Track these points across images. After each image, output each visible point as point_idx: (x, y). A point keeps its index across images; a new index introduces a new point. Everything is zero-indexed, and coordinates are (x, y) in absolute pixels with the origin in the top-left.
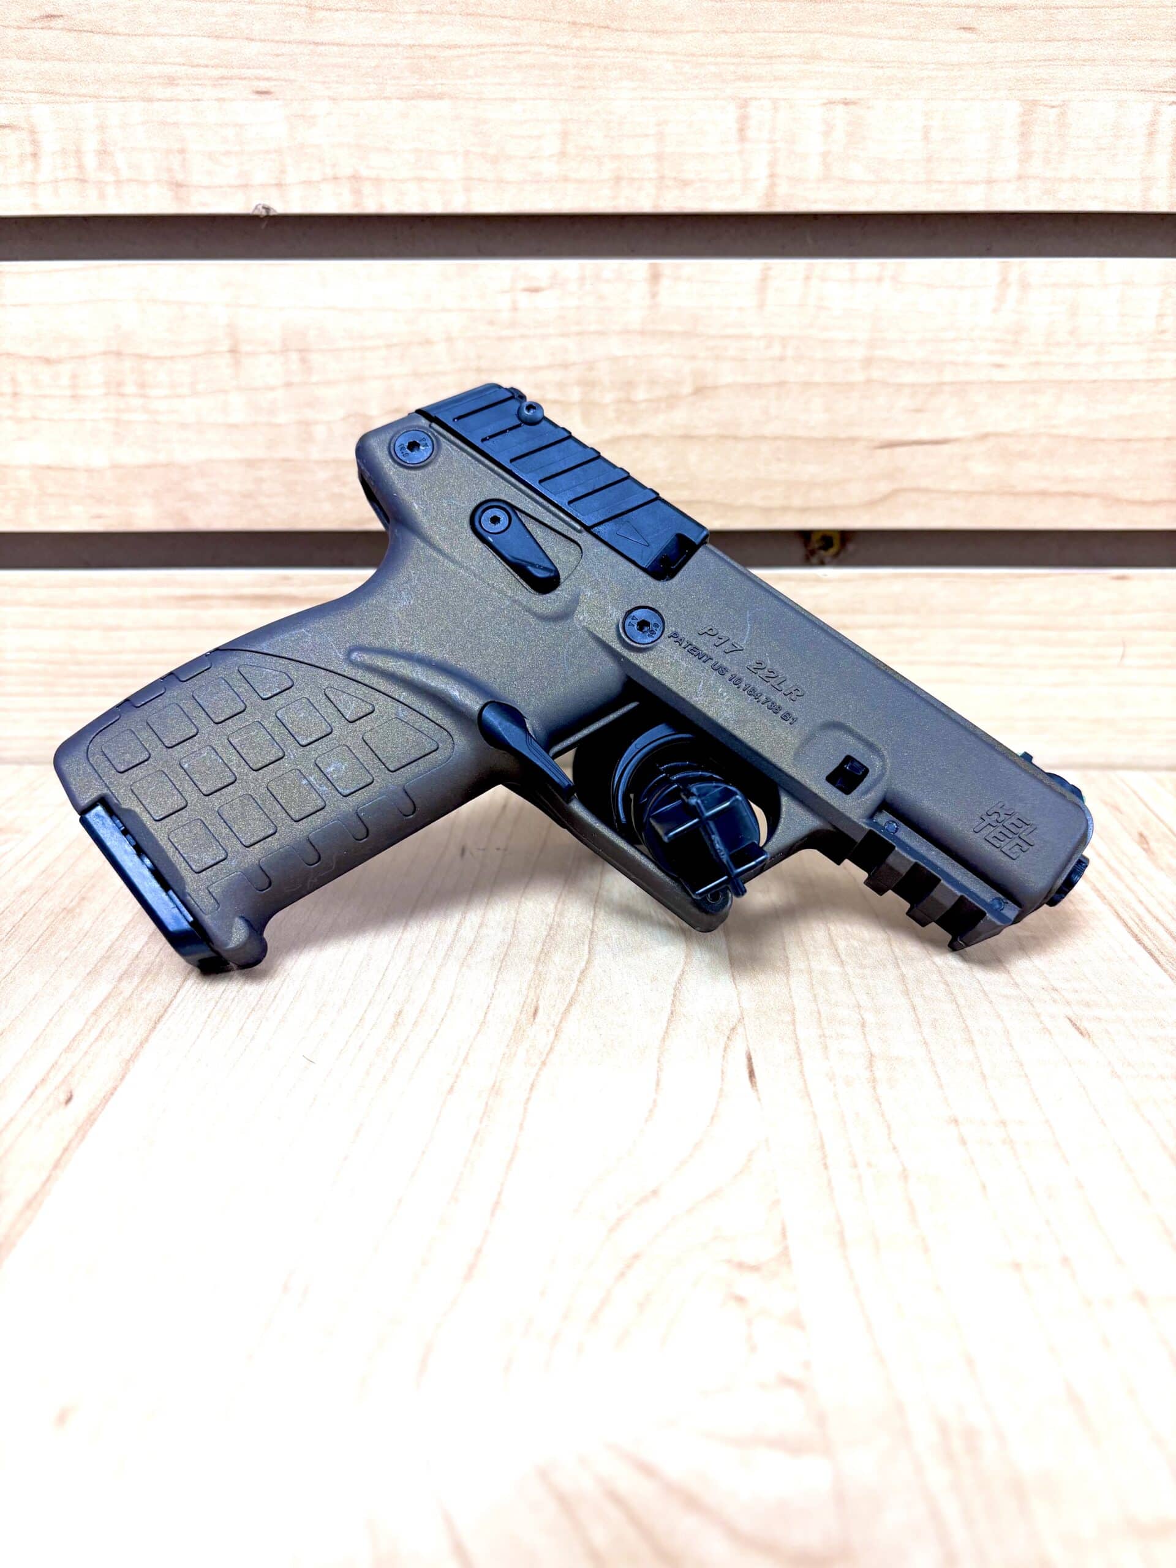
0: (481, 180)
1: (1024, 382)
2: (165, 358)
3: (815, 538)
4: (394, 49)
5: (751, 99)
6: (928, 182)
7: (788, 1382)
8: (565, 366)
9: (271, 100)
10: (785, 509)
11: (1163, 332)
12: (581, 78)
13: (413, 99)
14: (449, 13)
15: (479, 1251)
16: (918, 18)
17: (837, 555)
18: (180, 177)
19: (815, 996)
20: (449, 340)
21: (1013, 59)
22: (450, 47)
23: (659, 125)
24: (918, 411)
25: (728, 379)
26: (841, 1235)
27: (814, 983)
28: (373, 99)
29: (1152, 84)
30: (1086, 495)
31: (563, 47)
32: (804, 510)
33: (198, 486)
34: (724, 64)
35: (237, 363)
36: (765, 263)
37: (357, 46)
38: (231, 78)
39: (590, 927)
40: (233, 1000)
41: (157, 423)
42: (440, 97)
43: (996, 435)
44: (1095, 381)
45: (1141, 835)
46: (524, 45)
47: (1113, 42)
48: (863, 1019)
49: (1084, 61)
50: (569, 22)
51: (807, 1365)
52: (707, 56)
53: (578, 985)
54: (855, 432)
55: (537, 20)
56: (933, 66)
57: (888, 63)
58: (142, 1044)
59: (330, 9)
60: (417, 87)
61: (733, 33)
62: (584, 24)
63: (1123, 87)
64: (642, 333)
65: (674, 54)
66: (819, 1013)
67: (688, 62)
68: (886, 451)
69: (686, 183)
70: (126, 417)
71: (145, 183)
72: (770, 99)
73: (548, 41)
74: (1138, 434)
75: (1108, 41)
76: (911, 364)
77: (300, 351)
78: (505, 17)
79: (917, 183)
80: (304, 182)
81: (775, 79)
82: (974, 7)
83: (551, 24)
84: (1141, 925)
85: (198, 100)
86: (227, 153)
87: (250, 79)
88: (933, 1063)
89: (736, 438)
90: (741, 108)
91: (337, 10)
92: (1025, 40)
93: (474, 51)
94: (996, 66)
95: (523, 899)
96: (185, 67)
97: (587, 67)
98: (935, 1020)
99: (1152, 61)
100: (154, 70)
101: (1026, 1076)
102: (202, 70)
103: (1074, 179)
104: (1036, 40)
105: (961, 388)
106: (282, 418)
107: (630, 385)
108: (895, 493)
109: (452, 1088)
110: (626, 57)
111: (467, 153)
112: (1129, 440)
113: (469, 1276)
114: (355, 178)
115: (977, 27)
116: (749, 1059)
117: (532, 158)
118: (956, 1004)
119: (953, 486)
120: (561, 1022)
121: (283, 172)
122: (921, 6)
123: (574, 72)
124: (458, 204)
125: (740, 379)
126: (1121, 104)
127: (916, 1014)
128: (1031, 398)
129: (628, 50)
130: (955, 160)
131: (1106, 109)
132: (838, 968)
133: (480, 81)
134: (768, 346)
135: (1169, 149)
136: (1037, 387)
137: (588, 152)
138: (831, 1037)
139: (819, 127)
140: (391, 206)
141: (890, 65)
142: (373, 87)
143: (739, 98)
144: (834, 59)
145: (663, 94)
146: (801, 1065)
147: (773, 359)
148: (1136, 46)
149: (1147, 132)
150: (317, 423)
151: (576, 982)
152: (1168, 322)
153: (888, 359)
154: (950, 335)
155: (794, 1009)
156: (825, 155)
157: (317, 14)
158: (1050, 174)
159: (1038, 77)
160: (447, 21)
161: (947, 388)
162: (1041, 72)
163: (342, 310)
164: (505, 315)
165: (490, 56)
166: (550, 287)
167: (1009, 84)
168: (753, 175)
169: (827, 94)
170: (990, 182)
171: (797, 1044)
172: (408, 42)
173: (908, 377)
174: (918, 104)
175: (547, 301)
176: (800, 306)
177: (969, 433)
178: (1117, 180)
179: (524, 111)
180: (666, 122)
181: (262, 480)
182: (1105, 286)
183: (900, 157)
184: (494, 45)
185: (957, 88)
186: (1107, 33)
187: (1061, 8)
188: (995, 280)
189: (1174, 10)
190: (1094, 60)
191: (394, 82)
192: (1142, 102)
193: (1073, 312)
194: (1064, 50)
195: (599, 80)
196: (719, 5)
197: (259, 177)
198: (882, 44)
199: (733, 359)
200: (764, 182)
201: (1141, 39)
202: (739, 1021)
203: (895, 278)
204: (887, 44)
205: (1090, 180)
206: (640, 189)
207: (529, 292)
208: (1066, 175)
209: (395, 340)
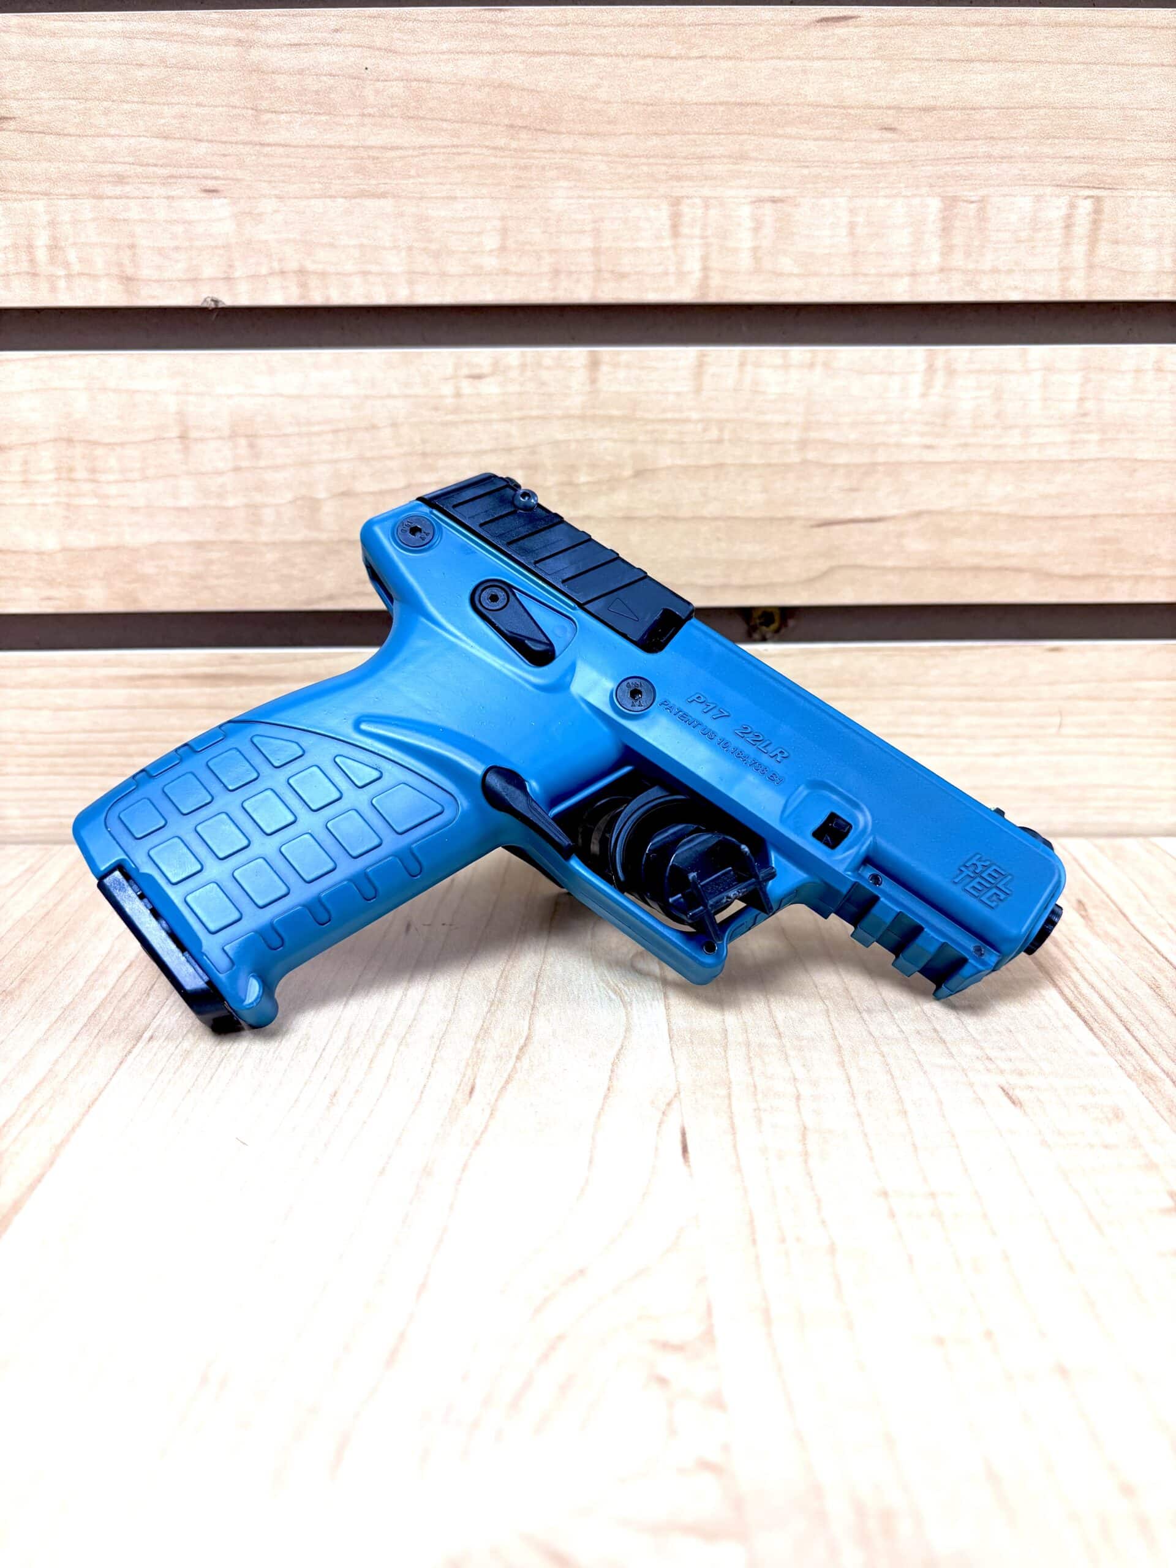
0: (425, 273)
1: (954, 462)
2: (115, 444)
3: (756, 615)
4: (338, 150)
5: (683, 197)
6: (855, 274)
7: (706, 1466)
8: (509, 450)
9: (219, 198)
10: (725, 587)
11: (1085, 415)
12: (520, 178)
13: (355, 198)
14: (391, 116)
15: (402, 1336)
16: (842, 120)
17: (777, 631)
18: (130, 271)
19: (751, 1069)
20: (394, 425)
21: (933, 157)
22: (393, 148)
23: (595, 222)
24: (853, 490)
25: (669, 462)
26: (766, 1312)
27: (751, 1055)
28: (318, 198)
29: (1067, 179)
30: (1019, 570)
31: (502, 149)
32: (744, 588)
33: (149, 568)
34: (657, 164)
35: (186, 450)
36: (701, 351)
37: (301, 147)
38: (180, 177)
39: (532, 1002)
40: (170, 1081)
41: (108, 507)
42: (383, 195)
43: (930, 512)
44: (1021, 462)
45: (1080, 902)
46: (462, 146)
47: (1027, 140)
48: (798, 1091)
49: (1002, 158)
50: (507, 125)
51: (726, 1448)
52: (640, 157)
53: (516, 1062)
54: (792, 511)
55: (476, 123)
56: (856, 165)
57: (814, 162)
58: (73, 1129)
59: (275, 112)
60: (361, 187)
61: (664, 135)
62: (521, 127)
63: (1040, 183)
64: (583, 418)
65: (607, 155)
66: (755, 1086)
67: (622, 163)
68: (822, 530)
69: (623, 276)
70: (76, 501)
71: (94, 277)
72: (700, 197)
73: (487, 143)
74: (1065, 512)
75: (1024, 140)
76: (845, 445)
78: (446, 120)
79: (845, 275)
80: (253, 276)
81: (706, 179)
82: (894, 108)
83: (489, 127)
84: (1076, 992)
85: (148, 198)
86: (177, 249)
87: (197, 177)
88: (865, 1135)
89: (676, 519)
90: (673, 205)
91: (283, 113)
92: (944, 139)
93: (416, 153)
94: (917, 164)
95: (465, 975)
96: (135, 166)
97: (526, 168)
98: (869, 1092)
99: (1067, 157)
100: (106, 168)
101: (957, 1147)
102: (151, 169)
103: (995, 271)
104: (955, 139)
105: (894, 468)
106: (231, 502)
107: (573, 468)
108: (831, 570)
109: (384, 1169)
110: (561, 158)
111: (410, 248)
112: (1057, 518)
113: (391, 1361)
114: (302, 272)
115: (899, 127)
116: (684, 1134)
117: (474, 253)
118: (891, 1074)
119: (890, 563)
120: (496, 1100)
121: (230, 266)
122: (844, 108)
123: (512, 172)
124: (402, 296)
125: (679, 462)
126: (1038, 198)
127: (851, 1087)
128: (961, 477)
129: (564, 151)
130: (879, 254)
131: (1024, 203)
132: (776, 1041)
133: (422, 180)
134: (705, 430)
135: (1086, 240)
136: (966, 467)
137: (527, 247)
138: (765, 1110)
139: (749, 224)
140: (337, 298)
141: (816, 164)
142: (318, 186)
143: (671, 197)
144: (762, 160)
145: (599, 193)
146: (735, 1139)
147: (710, 442)
148: (1051, 144)
149: (1063, 224)
150: (265, 506)
151: (514, 1059)
152: (1089, 405)
153: (824, 442)
154: (882, 418)
155: (730, 1083)
156: (755, 249)
157: (262, 117)
158: (971, 266)
159: (958, 174)
160: (389, 124)
161: (881, 468)
162: (961, 169)
163: (289, 397)
164: (449, 401)
165: (431, 157)
166: (493, 374)
167: (930, 180)
168: (687, 268)
169: (755, 192)
170: (914, 274)
171: (731, 1118)
172: (351, 143)
173: (843, 458)
174: (842, 201)
175: (490, 388)
176: (735, 390)
177: (904, 511)
178: (1034, 270)
179: (465, 209)
180: (602, 220)
181: (211, 562)
182: (1027, 371)
183: (827, 251)
184: (435, 147)
185: (880, 185)
186: (1023, 132)
187: (978, 109)
188: (922, 366)
189: (1085, 111)
190: (1011, 157)
191: (338, 182)
192: (1058, 197)
193: (998, 396)
194: (982, 148)
195: (537, 180)
196: (650, 108)
197: (208, 272)
198: (807, 145)
199: (672, 442)
200: (698, 275)
201: (1054, 137)
202: (675, 1096)
203: (826, 365)
204: (811, 144)
205: (1010, 272)
206: (578, 281)
207: (471, 380)
208: (987, 266)
209: (342, 426)
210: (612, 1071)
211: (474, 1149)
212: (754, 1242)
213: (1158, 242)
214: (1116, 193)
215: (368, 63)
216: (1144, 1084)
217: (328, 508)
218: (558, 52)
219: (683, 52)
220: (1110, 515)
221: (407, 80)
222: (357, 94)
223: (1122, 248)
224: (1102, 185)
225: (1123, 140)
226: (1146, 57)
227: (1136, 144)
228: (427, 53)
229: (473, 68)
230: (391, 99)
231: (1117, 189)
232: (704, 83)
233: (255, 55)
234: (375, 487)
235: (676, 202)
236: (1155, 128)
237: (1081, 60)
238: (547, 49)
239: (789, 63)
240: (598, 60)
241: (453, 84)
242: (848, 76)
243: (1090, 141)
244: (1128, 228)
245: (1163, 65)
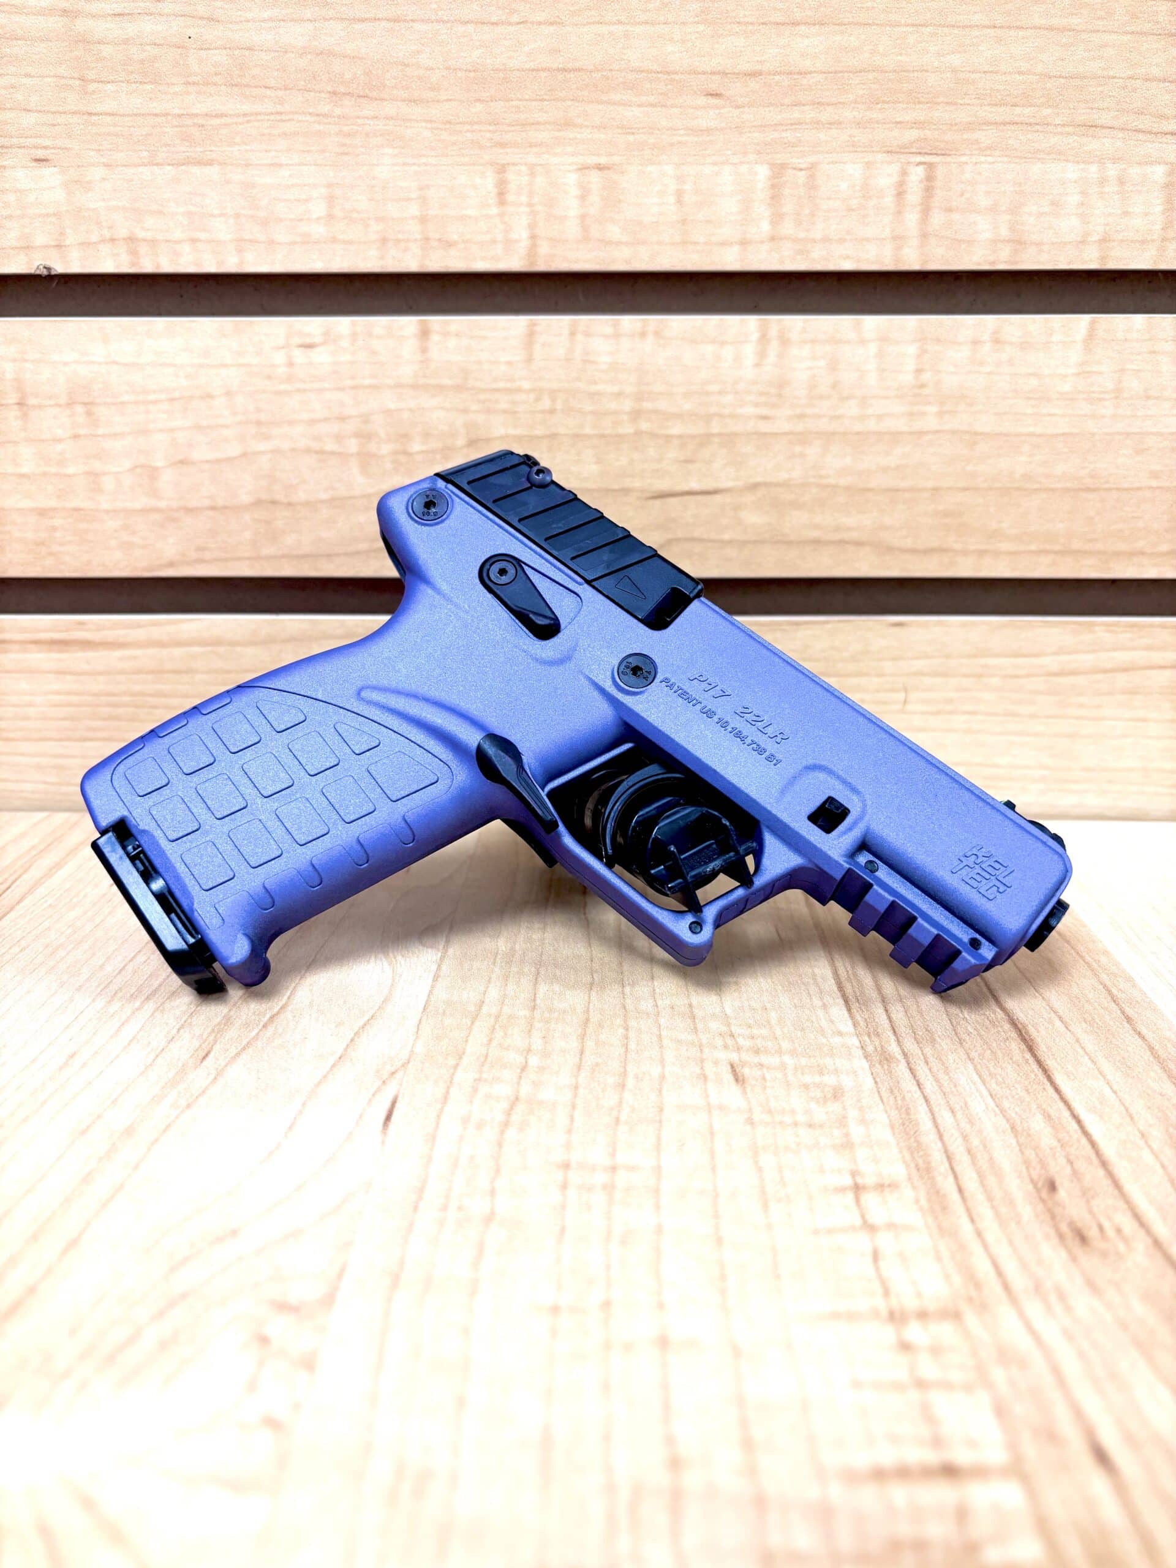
0: (252, 241)
1: (791, 433)
4: (163, 118)
5: (508, 164)
6: (684, 243)
7: (269, 1422)
8: (342, 419)
9: (49, 167)
11: (922, 386)
12: (344, 145)
13: (183, 164)
14: (215, 84)
16: (666, 85)
19: (490, 1040)
20: (229, 394)
21: (759, 123)
23: (421, 189)
24: (688, 461)
25: (502, 431)
27: (496, 1027)
28: (146, 166)
29: (898, 145)
30: (859, 544)
31: (325, 116)
34: (480, 131)
35: (25, 416)
36: (531, 320)
38: (11, 147)
42: (210, 163)
43: (766, 485)
44: (858, 433)
46: (287, 113)
47: (857, 105)
48: (526, 1062)
49: (830, 124)
50: (330, 92)
51: (297, 1407)
52: (463, 123)
53: (262, 1028)
54: (627, 483)
55: (299, 90)
56: (683, 132)
57: (639, 129)
59: (101, 82)
60: (187, 154)
61: (487, 102)
62: (344, 94)
63: (870, 149)
64: (414, 387)
65: (431, 121)
66: (486, 1057)
67: (445, 130)
68: (658, 503)
69: (450, 244)
72: (526, 164)
73: (311, 111)
74: (903, 484)
75: (853, 105)
76: (679, 416)
77: (85, 404)
78: (269, 88)
79: (673, 244)
80: (83, 244)
81: (531, 146)
82: (719, 73)
83: (312, 94)
86: (9, 217)
87: (28, 147)
88: (574, 1107)
90: (499, 173)
91: (109, 82)
92: (771, 104)
93: (240, 120)
94: (744, 131)
97: (349, 135)
98: (597, 1064)
99: (897, 123)
101: (660, 1122)
103: (826, 239)
104: (782, 105)
105: (729, 440)
106: (71, 470)
107: (405, 437)
108: (669, 542)
109: (88, 1128)
110: (386, 125)
111: (237, 216)
112: (897, 490)
114: (131, 239)
115: (724, 93)
116: (394, 1103)
117: (301, 220)
118: (627, 1048)
119: (726, 537)
120: (225, 1067)
121: (62, 234)
122: (668, 73)
123: (337, 139)
124: (231, 265)
125: (511, 431)
126: (868, 165)
127: (581, 1059)
128: (798, 449)
129: (387, 118)
130: (708, 222)
131: (854, 170)
132: (527, 1013)
133: (248, 148)
134: (538, 399)
135: (919, 208)
136: (803, 438)
137: (355, 215)
138: (485, 1080)
139: (574, 191)
140: (167, 267)
141: (641, 131)
142: (145, 154)
143: (497, 164)
144: (587, 127)
145: (424, 160)
146: (442, 1110)
147: (543, 412)
148: (880, 109)
149: (895, 192)
150: (104, 474)
151: (261, 1025)
152: (926, 376)
153: (656, 412)
154: (714, 388)
155: (464, 1053)
156: (583, 217)
157: (90, 86)
158: (802, 235)
159: (786, 140)
160: (213, 92)
161: (716, 440)
162: (788, 135)
163: (126, 365)
164: (282, 370)
165: (256, 124)
166: (324, 343)
167: (758, 148)
168: (514, 236)
169: (580, 160)
170: (744, 243)
171: (448, 1088)
172: (177, 111)
173: (676, 429)
174: (669, 169)
175: (321, 357)
176: (567, 360)
177: (740, 483)
178: (868, 240)
179: (290, 176)
180: (428, 187)
181: (54, 529)
182: (863, 342)
183: (655, 219)
184: (260, 114)
185: (707, 152)
186: (851, 97)
187: (805, 73)
188: (755, 336)
189: (916, 74)
190: (840, 123)
191: (164, 149)
192: (890, 163)
193: (833, 366)
194: (810, 114)
195: (361, 147)
196: (472, 74)
197: (40, 240)
198: (632, 111)
199: (505, 412)
200: (524, 243)
201: (884, 102)
202: (403, 1066)
203: (657, 334)
204: (637, 111)
205: (841, 241)
206: (406, 250)
207: (303, 348)
208: (818, 235)
209: (177, 394)
210: (352, 1040)
211: (182, 1112)
212: (416, 1208)
213: (993, 209)
214: (949, 159)
215: (191, 32)
216: (877, 1065)
217: (167, 477)
218: (379, 19)
219: (504, 18)
220: (950, 488)
221: (230, 49)
222: (182, 63)
223: (956, 216)
224: (934, 151)
225: (956, 104)
226: (977, 19)
227: (969, 108)
228: (248, 21)
229: (295, 35)
230: (214, 67)
231: (950, 155)
232: (526, 49)
233: (81, 25)
234: (210, 456)
235: (502, 169)
236: (988, 91)
237: (910, 21)
238: (367, 16)
239: (612, 28)
240: (418, 26)
241: (275, 51)
242: (671, 40)
243: (921, 106)
244: (962, 195)
245: (995, 27)
